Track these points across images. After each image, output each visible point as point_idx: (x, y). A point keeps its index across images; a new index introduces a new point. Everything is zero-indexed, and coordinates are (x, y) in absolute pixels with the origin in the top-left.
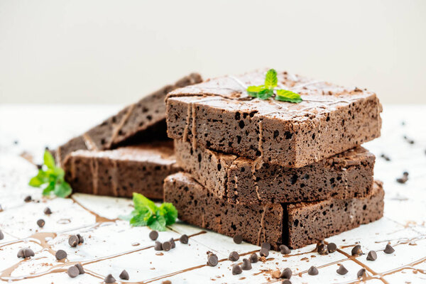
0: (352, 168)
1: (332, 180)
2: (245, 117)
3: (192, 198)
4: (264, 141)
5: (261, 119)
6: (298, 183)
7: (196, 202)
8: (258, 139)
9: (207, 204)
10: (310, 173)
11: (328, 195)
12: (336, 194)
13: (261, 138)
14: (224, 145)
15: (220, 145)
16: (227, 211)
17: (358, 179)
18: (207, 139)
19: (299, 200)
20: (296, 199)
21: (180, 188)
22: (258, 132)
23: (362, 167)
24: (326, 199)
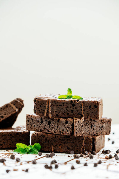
0: (106, 123)
1: (101, 127)
2: (75, 102)
3: (46, 140)
4: (84, 110)
5: (82, 102)
6: (93, 128)
7: (48, 141)
8: (81, 110)
9: (54, 141)
10: (96, 124)
11: (100, 133)
12: (102, 133)
13: (83, 110)
14: (65, 115)
15: (63, 115)
16: (65, 142)
17: (107, 128)
18: (56, 113)
19: (93, 135)
20: (92, 134)
21: (40, 136)
22: (81, 107)
23: (108, 122)
24: (99, 135)
